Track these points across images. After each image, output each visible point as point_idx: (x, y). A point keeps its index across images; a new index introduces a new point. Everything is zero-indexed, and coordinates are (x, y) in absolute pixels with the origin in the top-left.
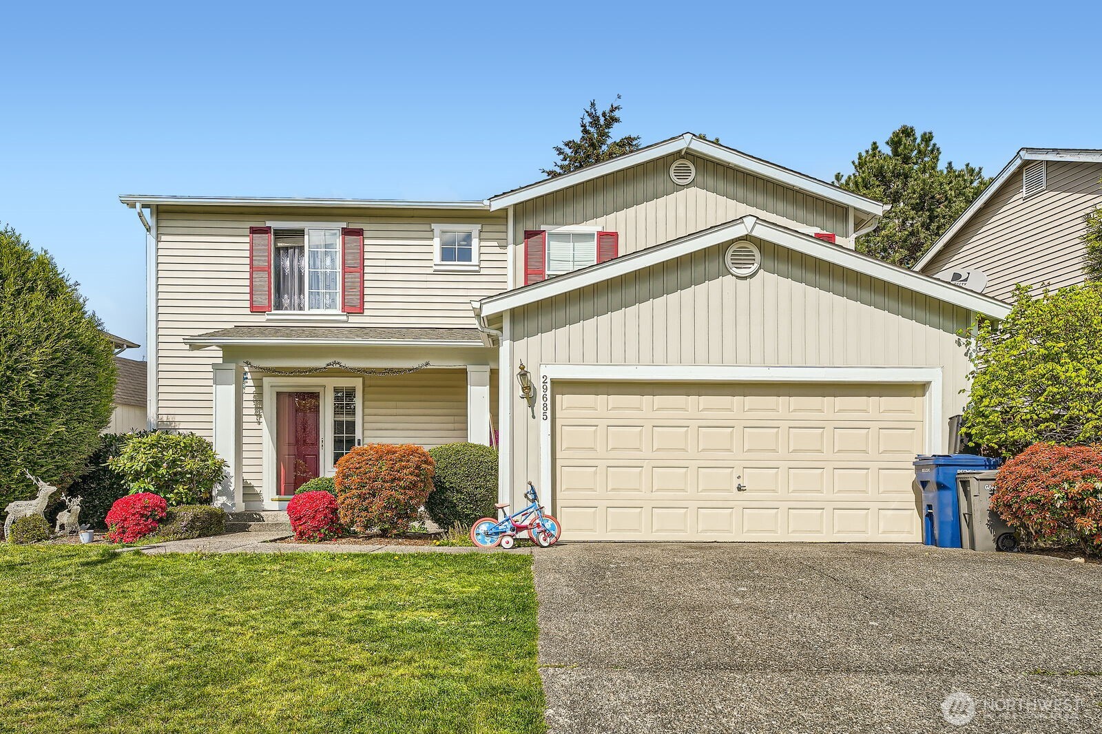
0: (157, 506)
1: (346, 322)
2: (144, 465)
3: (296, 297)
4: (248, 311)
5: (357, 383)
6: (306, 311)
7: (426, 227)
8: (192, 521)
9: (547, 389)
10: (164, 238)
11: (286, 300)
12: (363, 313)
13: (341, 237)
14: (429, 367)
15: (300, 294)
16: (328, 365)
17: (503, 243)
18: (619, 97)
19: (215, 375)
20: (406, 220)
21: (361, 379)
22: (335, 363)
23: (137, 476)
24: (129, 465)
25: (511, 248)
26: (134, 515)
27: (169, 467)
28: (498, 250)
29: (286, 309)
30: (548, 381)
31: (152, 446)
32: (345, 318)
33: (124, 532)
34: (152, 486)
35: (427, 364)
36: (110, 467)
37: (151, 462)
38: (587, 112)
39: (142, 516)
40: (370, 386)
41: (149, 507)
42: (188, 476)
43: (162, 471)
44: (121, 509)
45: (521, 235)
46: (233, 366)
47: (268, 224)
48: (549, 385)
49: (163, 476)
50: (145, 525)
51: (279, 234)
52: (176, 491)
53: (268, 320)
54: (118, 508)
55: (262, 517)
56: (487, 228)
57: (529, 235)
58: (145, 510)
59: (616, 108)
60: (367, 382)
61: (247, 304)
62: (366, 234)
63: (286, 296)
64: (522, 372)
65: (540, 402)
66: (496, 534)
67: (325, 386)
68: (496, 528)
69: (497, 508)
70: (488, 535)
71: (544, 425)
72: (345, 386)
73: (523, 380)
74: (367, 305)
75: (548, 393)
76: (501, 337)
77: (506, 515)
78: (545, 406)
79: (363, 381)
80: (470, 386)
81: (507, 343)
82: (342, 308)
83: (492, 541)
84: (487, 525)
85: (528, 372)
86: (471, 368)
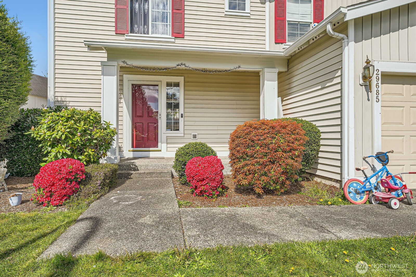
0: (79, 170)
1: (174, 43)
2: (63, 134)
3: (142, 27)
4: (114, 33)
5: (181, 80)
6: (150, 35)
8: (104, 180)
9: (379, 79)
11: (136, 28)
12: (184, 38)
14: (240, 69)
15: (145, 25)
16: (178, 65)
17: (263, 1)
19: (103, 69)
21: (183, 77)
22: (182, 64)
23: (55, 143)
24: (48, 133)
25: (268, 4)
26: (60, 180)
27: (82, 136)
28: (260, 5)
29: (136, 33)
30: (380, 73)
31: (68, 119)
32: (173, 40)
33: (51, 196)
34: (68, 151)
35: (239, 67)
36: (32, 135)
37: (68, 132)
39: (67, 180)
40: (188, 82)
41: (72, 172)
42: (94, 141)
43: (77, 138)
44: (49, 175)
46: (115, 63)
48: (380, 76)
49: (77, 142)
50: (70, 188)
52: (86, 153)
53: (126, 40)
54: (46, 174)
55: (137, 167)
58: (70, 175)
60: (186, 79)
61: (114, 29)
63: (136, 26)
64: (368, 66)
65: (374, 89)
66: (363, 192)
67: (161, 81)
68: (364, 187)
69: (358, 169)
70: (358, 193)
71: (377, 107)
72: (173, 81)
73: (367, 72)
74: (186, 33)
75: (380, 82)
76: (346, 40)
77: (366, 176)
78: (377, 92)
79: (184, 79)
80: (266, 81)
81: (352, 44)
82: (172, 34)
83: (361, 198)
84: (355, 185)
85: (372, 65)
86: (266, 70)
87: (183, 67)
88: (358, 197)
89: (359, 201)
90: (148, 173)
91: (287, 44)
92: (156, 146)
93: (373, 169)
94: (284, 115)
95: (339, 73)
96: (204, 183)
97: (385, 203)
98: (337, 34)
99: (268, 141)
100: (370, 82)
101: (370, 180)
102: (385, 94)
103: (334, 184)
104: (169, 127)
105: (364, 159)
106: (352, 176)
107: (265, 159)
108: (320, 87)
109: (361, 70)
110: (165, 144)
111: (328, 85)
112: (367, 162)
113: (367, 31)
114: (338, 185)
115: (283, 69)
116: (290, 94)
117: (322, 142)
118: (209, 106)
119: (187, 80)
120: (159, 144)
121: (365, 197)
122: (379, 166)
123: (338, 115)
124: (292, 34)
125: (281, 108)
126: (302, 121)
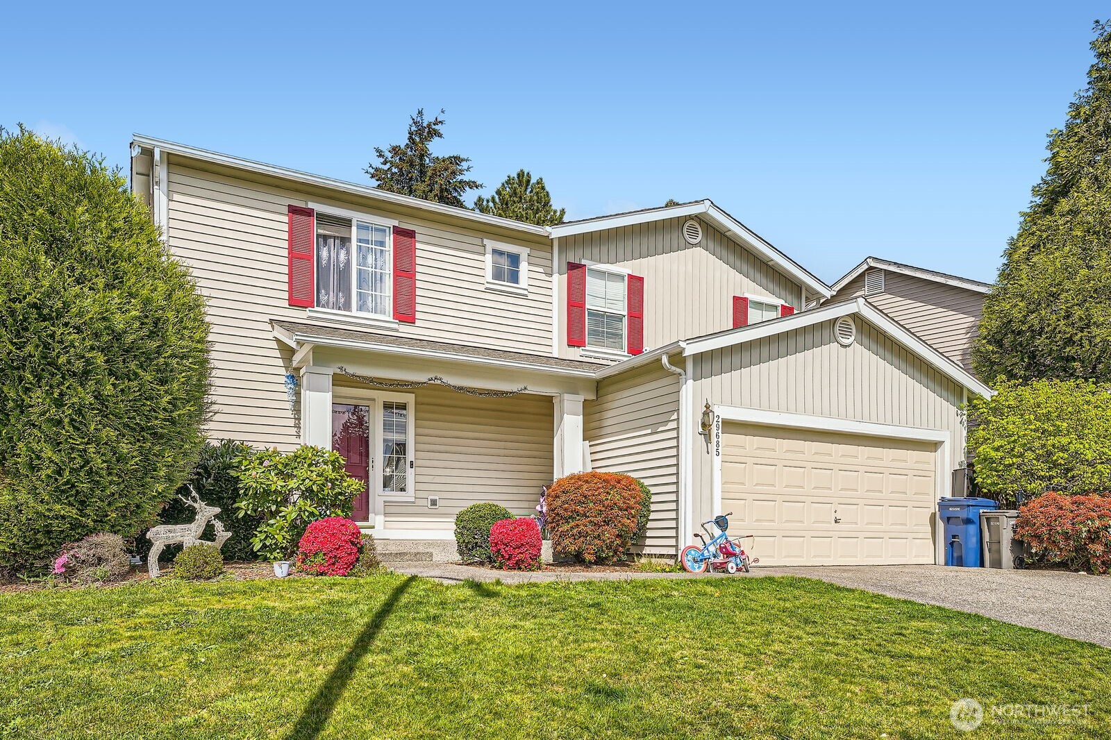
1: (397, 331)
3: (335, 294)
4: (286, 304)
5: (409, 399)
6: (354, 312)
7: (478, 241)
9: (719, 427)
10: (176, 197)
11: (323, 295)
12: (414, 323)
13: (392, 236)
14: (527, 392)
16: (429, 380)
17: (549, 271)
18: (443, 112)
20: (457, 230)
21: (413, 395)
22: (436, 378)
25: (556, 276)
28: (543, 277)
29: (325, 307)
30: (720, 420)
32: (395, 326)
35: (526, 388)
38: (413, 119)
40: (422, 404)
45: (565, 267)
46: (325, 370)
47: (311, 205)
48: (720, 423)
51: (324, 219)
53: (310, 318)
56: (535, 253)
57: (572, 267)
59: (440, 122)
60: (422, 399)
61: (286, 296)
62: (418, 237)
63: (323, 291)
64: (708, 411)
65: (714, 439)
66: (701, 560)
67: (374, 400)
68: (703, 554)
69: (696, 535)
70: (696, 562)
71: (717, 461)
72: (395, 401)
73: (706, 418)
74: (418, 315)
75: (720, 431)
76: (684, 377)
77: (704, 542)
78: (718, 443)
79: (416, 397)
80: (565, 414)
81: (690, 382)
82: (394, 316)
83: (699, 567)
84: (693, 552)
85: (711, 411)
86: (566, 396)
87: (439, 382)
88: (696, 565)
89: (697, 571)
90: (397, 554)
91: (587, 348)
92: (366, 519)
93: (712, 537)
94: (593, 468)
95: (675, 417)
96: (522, 550)
97: (722, 567)
98: (673, 368)
99: (603, 497)
100: (709, 431)
101: (709, 548)
102: (727, 446)
103: (667, 561)
104: (387, 482)
105: (702, 526)
106: (689, 543)
107: (599, 519)
108: (649, 431)
109: (701, 416)
110: (382, 517)
111: (661, 429)
112: (706, 530)
113: (707, 367)
114: (672, 562)
115: (592, 397)
116: (600, 437)
117: (653, 507)
118: (460, 449)
119: (419, 399)
120: (371, 516)
121: (703, 566)
122: (717, 532)
123: (673, 470)
124: (595, 331)
125: (589, 458)
126: (628, 477)
